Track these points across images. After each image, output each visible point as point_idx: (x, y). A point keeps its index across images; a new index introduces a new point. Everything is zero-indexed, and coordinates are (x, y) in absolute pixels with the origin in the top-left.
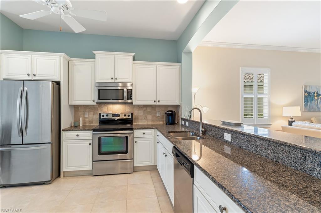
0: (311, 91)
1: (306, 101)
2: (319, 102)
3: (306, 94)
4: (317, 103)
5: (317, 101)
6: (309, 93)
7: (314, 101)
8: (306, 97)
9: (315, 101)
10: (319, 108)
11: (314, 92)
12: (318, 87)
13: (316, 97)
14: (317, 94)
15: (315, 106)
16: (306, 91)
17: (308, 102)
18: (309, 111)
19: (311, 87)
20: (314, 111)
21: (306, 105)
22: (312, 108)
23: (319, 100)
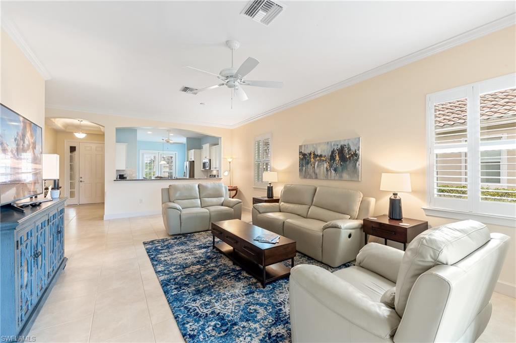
0: (307, 152)
1: (301, 165)
2: (316, 166)
3: (301, 156)
4: (314, 167)
5: (314, 165)
6: (304, 155)
7: (309, 165)
8: (301, 160)
9: (311, 165)
10: (317, 175)
11: (310, 152)
12: (315, 146)
13: (312, 160)
14: (314, 154)
15: (312, 171)
16: (301, 152)
17: (303, 166)
18: (305, 177)
19: (306, 146)
20: (311, 178)
21: (301, 170)
22: (308, 174)
23: (317, 163)
